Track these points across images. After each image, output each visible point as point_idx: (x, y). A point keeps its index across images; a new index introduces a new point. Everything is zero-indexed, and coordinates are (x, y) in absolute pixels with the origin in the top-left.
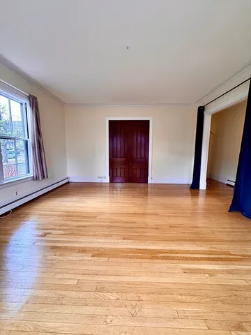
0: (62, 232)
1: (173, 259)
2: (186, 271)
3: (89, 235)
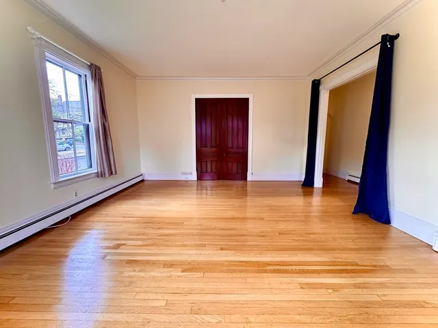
0: (140, 243)
1: (286, 272)
2: (303, 286)
3: (176, 246)
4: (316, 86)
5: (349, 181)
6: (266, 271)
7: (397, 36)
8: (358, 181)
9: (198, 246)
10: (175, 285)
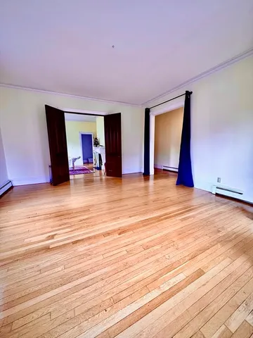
2: (183, 220)
3: (99, 224)
4: (147, 112)
5: (164, 170)
6: (162, 220)
7: (191, 93)
8: (177, 170)
9: (114, 219)
10: (123, 242)
